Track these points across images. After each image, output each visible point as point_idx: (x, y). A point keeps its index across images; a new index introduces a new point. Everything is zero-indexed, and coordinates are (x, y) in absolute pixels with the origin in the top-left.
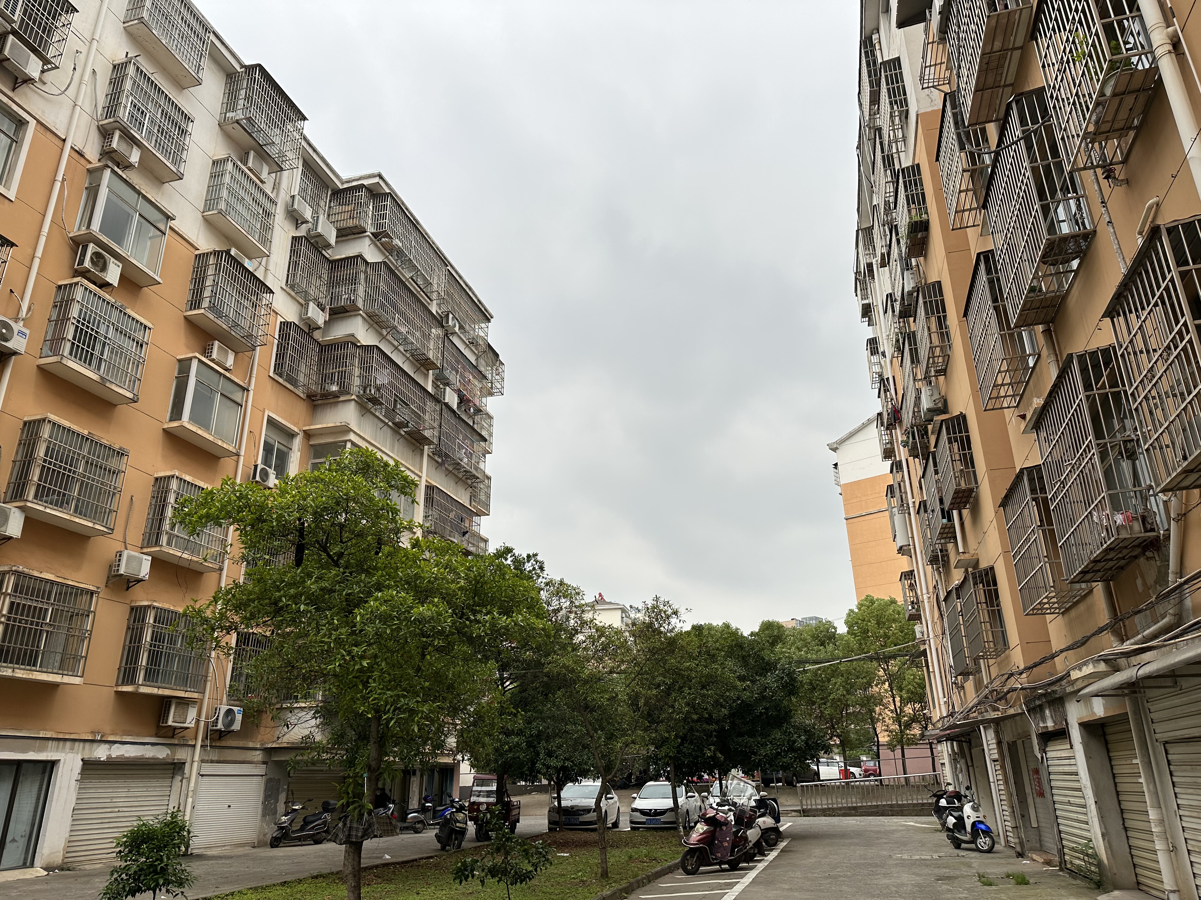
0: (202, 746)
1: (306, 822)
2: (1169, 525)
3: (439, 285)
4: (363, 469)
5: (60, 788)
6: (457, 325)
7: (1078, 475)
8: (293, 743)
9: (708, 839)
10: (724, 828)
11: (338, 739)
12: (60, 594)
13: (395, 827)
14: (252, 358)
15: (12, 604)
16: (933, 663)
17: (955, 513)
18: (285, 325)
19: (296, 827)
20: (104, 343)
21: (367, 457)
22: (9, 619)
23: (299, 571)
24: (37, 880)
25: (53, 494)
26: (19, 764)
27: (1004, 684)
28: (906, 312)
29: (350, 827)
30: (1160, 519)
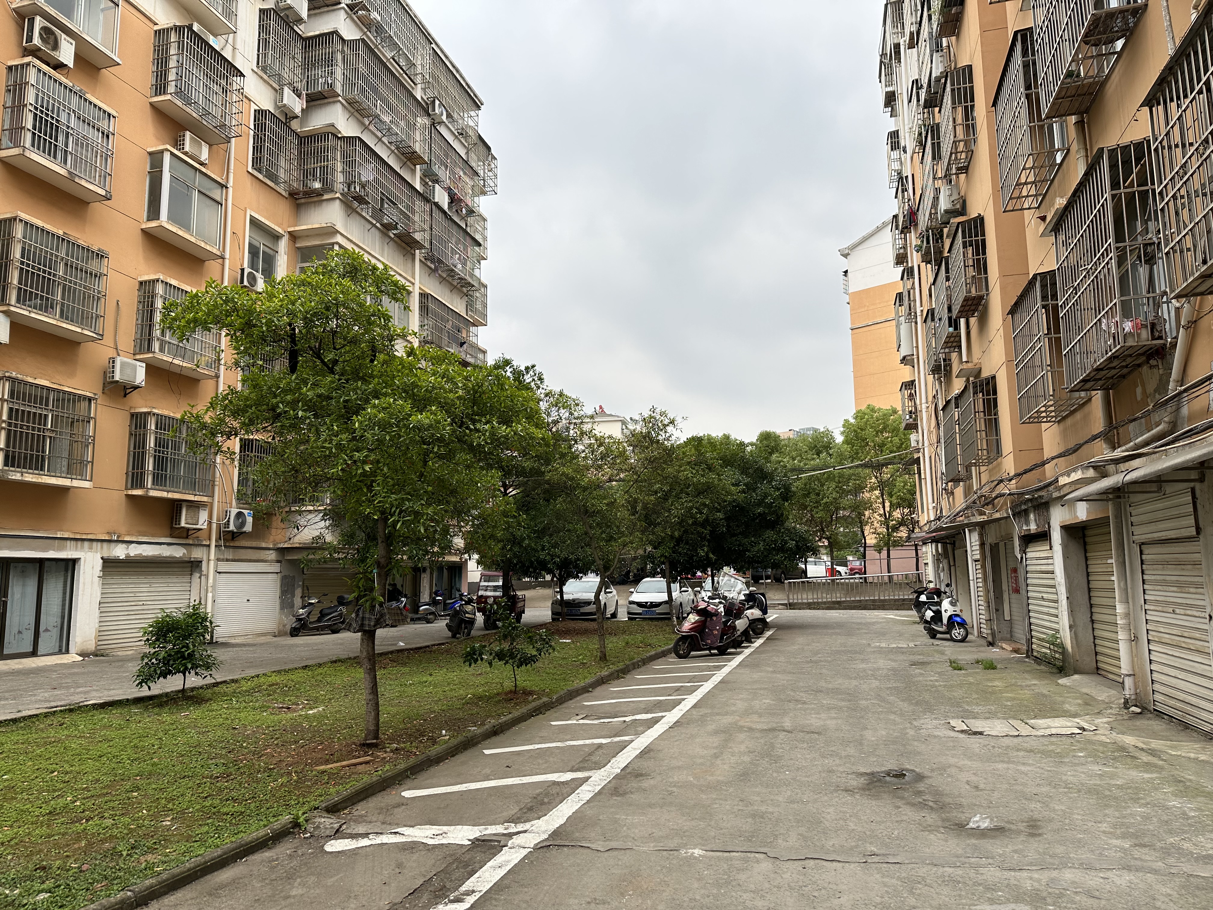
0: (216, 546)
1: (323, 615)
2: (1178, 332)
3: (423, 66)
4: (351, 272)
5: (84, 584)
6: (445, 113)
7: (1093, 281)
8: (305, 544)
9: (700, 628)
10: (714, 618)
11: (348, 538)
12: (58, 400)
13: (406, 617)
14: (228, 151)
15: (11, 410)
16: (925, 470)
17: (963, 321)
18: (260, 114)
19: (314, 618)
20: (67, 133)
21: (354, 259)
22: (10, 424)
23: (294, 377)
24: (74, 664)
25: (36, 298)
26: (41, 562)
27: (993, 490)
28: (931, 101)
29: (363, 618)
30: (1169, 327)
